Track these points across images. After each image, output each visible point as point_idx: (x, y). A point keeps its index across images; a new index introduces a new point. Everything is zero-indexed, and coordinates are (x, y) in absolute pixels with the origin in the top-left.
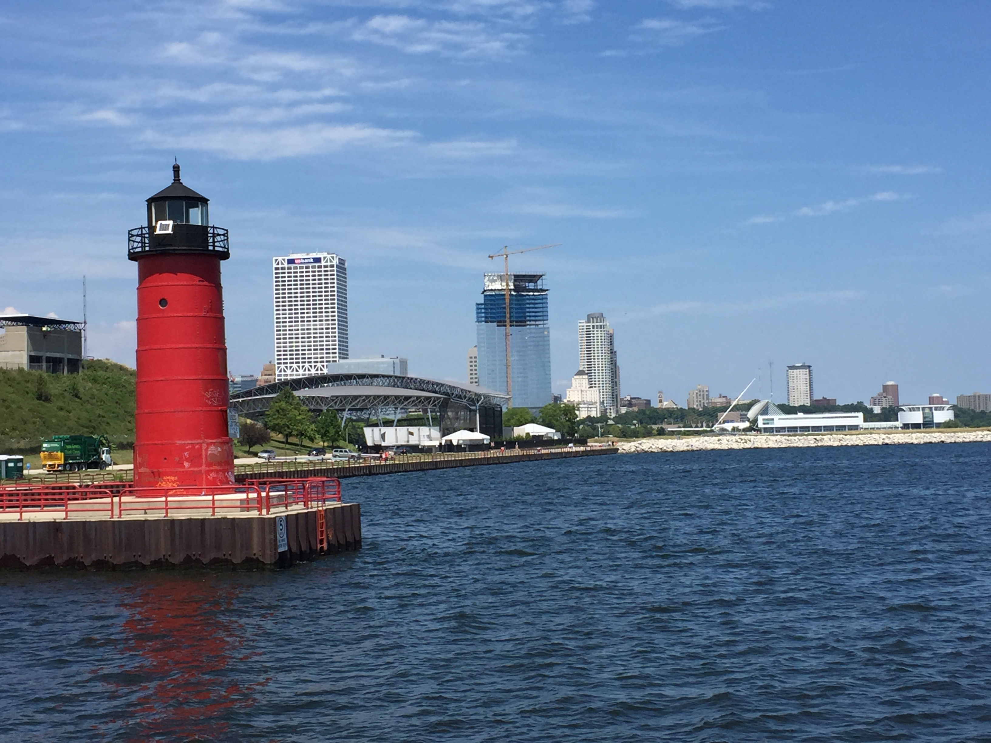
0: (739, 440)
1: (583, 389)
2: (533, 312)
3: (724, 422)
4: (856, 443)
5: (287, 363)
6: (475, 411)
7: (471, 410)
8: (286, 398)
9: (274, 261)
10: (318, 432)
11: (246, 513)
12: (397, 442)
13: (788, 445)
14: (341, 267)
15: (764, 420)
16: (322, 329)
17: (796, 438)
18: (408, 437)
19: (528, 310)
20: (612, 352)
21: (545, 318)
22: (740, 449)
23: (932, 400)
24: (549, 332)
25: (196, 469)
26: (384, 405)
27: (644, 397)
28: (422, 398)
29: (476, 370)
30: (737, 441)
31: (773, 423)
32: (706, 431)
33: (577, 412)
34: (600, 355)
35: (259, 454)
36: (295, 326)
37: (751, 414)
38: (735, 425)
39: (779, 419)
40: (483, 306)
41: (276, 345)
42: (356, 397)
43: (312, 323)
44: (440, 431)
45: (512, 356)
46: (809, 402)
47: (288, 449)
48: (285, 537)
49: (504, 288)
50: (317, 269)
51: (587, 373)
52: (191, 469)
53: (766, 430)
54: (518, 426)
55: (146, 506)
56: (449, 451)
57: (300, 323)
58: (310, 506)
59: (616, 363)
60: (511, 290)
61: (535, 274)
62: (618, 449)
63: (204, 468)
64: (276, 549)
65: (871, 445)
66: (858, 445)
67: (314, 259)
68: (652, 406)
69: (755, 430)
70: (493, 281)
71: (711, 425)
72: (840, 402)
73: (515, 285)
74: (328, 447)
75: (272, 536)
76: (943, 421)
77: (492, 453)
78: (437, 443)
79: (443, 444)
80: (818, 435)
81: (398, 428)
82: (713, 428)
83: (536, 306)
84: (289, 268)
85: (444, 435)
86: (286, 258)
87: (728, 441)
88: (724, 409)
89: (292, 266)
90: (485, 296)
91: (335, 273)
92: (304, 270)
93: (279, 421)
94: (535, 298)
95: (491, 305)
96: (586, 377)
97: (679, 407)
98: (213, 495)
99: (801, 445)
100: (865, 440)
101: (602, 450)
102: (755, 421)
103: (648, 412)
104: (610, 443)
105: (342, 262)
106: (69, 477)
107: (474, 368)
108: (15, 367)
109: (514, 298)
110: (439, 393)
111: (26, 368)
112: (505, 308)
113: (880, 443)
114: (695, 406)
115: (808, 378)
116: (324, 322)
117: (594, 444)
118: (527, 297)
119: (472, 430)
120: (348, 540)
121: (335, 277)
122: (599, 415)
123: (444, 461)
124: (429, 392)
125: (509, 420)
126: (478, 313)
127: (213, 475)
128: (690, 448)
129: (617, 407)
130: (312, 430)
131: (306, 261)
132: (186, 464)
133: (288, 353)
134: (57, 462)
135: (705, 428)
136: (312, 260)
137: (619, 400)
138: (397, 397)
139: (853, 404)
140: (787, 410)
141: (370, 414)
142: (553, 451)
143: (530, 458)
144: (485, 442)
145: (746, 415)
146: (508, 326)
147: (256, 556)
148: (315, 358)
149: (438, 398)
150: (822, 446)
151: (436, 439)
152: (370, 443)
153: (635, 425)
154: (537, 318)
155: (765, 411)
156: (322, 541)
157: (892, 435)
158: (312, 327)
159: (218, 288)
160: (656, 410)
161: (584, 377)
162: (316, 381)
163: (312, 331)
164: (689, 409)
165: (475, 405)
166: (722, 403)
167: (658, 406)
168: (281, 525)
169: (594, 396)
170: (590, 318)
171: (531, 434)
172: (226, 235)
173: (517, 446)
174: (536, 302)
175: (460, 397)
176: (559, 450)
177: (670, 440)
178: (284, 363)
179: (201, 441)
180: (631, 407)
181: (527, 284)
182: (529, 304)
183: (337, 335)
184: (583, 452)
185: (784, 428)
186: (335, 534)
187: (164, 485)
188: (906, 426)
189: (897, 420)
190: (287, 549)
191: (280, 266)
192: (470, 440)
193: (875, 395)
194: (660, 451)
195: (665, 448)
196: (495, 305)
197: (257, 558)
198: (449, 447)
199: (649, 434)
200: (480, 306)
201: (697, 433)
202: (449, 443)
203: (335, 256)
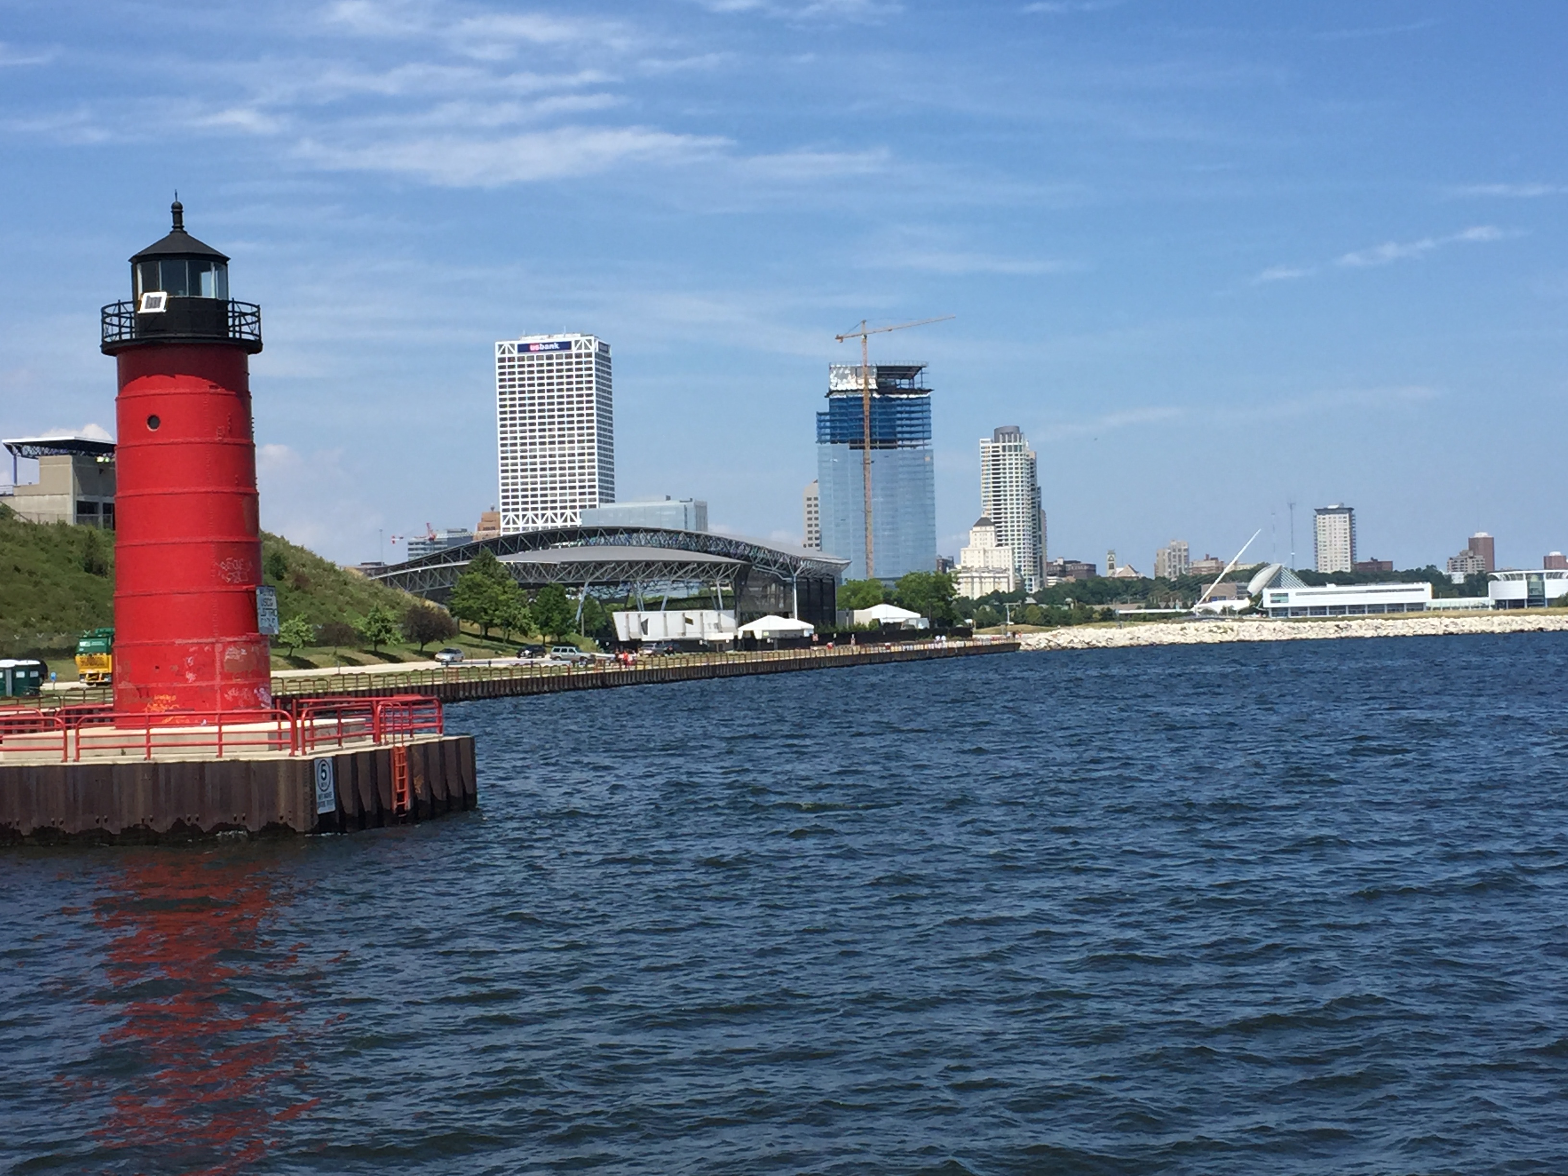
0: (1215, 629)
1: (987, 547)
2: (907, 426)
3: (1211, 600)
4: (1402, 632)
5: (517, 510)
6: (792, 584)
7: (785, 584)
8: (484, 565)
9: (497, 348)
10: (536, 621)
11: (277, 752)
12: (666, 635)
13: (1293, 636)
14: (603, 356)
15: (1272, 595)
16: (573, 455)
17: (1306, 625)
18: (685, 628)
19: (899, 422)
20: (1035, 490)
21: (926, 435)
22: (1215, 644)
23: (1548, 562)
24: (932, 458)
25: (204, 684)
26: (647, 576)
27: (1085, 559)
28: (707, 565)
29: (817, 519)
30: (1211, 631)
31: (1287, 602)
32: (1179, 615)
33: (956, 586)
34: (1015, 493)
35: (437, 656)
36: (531, 450)
37: (1253, 587)
38: (1227, 603)
39: (1298, 594)
40: (828, 417)
41: (501, 481)
42: (600, 564)
43: (557, 446)
44: (735, 617)
45: (874, 496)
46: (1349, 566)
47: (484, 647)
48: (331, 789)
49: (862, 387)
50: (564, 360)
51: (994, 522)
52: (198, 684)
53: (1277, 612)
54: (863, 608)
55: (124, 742)
56: (748, 649)
57: (538, 447)
58: (383, 741)
59: (1039, 506)
60: (871, 391)
61: (911, 364)
62: (1019, 644)
63: (218, 681)
64: (313, 809)
65: (1426, 635)
66: (1404, 636)
67: (560, 344)
68: (1098, 573)
69: (1258, 612)
70: (843, 377)
71: (1189, 604)
72: (1400, 567)
73: (878, 384)
74: (551, 643)
75: (308, 789)
76: (1557, 596)
77: (816, 652)
78: (728, 637)
79: (740, 637)
80: (1343, 619)
81: (669, 613)
82: (1193, 610)
83: (913, 415)
84: (521, 359)
85: (741, 624)
86: (516, 343)
87: (1197, 630)
88: (1210, 579)
89: (526, 355)
90: (831, 400)
91: (593, 366)
92: (545, 362)
93: (471, 602)
94: (910, 403)
95: (842, 414)
96: (993, 528)
97: (1141, 575)
98: (220, 725)
99: (1314, 636)
100: (1417, 628)
101: (992, 646)
102: (1259, 597)
103: (1090, 584)
104: (1009, 634)
105: (605, 348)
106: (104, 693)
107: (813, 515)
108: (53, 521)
109: (878, 403)
110: (734, 556)
111: (71, 522)
112: (862, 419)
113: (1441, 633)
114: (1166, 574)
115: (1348, 527)
116: (576, 445)
117: (984, 637)
118: (899, 402)
119: (786, 615)
120: (452, 793)
121: (593, 372)
122: (1012, 590)
123: (727, 665)
124: (719, 554)
125: (848, 599)
126: (819, 428)
127: (232, 693)
128: (1134, 642)
129: (1041, 576)
130: (525, 617)
131: (547, 347)
132: (190, 676)
133: (520, 493)
134: (102, 671)
135: (1178, 610)
136: (556, 346)
137: (1044, 565)
138: (666, 564)
139: (1419, 569)
140: (1313, 579)
141: (629, 591)
142: (911, 648)
143: (871, 659)
144: (806, 634)
145: (1246, 588)
146: (868, 450)
147: (284, 820)
148: (561, 501)
149: (733, 565)
150: (1347, 637)
151: (728, 630)
152: (623, 637)
153: (1069, 605)
154: (913, 436)
155: (1275, 582)
156: (401, 797)
157: (1462, 619)
158: (557, 452)
159: (243, 397)
160: (1102, 581)
161: (988, 528)
162: (542, 538)
163: (557, 459)
164: (1157, 578)
165: (790, 575)
166: (1209, 568)
167: (1108, 573)
168: (323, 771)
169: (1004, 558)
170: (999, 434)
171: (882, 621)
172: (256, 315)
173: (853, 642)
174: (913, 409)
175: (767, 563)
176: (921, 647)
177: (1104, 630)
178: (514, 510)
179: (213, 640)
180: (1064, 576)
181: (898, 381)
182: (901, 412)
183: (596, 464)
184: (959, 649)
185: (1305, 608)
186: (428, 786)
187: (155, 709)
188: (1500, 604)
189: (1486, 595)
190: (333, 809)
191: (507, 355)
192: (781, 631)
193: (1455, 555)
194: (1086, 646)
195: (1094, 642)
196: (846, 415)
197: (286, 824)
198: (749, 643)
199: (1087, 619)
200: (823, 417)
201: (1165, 618)
202: (749, 636)
203: (592, 338)
